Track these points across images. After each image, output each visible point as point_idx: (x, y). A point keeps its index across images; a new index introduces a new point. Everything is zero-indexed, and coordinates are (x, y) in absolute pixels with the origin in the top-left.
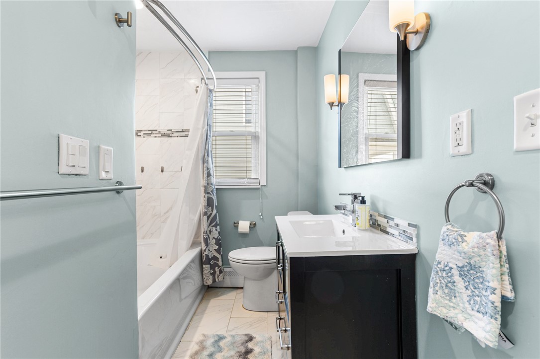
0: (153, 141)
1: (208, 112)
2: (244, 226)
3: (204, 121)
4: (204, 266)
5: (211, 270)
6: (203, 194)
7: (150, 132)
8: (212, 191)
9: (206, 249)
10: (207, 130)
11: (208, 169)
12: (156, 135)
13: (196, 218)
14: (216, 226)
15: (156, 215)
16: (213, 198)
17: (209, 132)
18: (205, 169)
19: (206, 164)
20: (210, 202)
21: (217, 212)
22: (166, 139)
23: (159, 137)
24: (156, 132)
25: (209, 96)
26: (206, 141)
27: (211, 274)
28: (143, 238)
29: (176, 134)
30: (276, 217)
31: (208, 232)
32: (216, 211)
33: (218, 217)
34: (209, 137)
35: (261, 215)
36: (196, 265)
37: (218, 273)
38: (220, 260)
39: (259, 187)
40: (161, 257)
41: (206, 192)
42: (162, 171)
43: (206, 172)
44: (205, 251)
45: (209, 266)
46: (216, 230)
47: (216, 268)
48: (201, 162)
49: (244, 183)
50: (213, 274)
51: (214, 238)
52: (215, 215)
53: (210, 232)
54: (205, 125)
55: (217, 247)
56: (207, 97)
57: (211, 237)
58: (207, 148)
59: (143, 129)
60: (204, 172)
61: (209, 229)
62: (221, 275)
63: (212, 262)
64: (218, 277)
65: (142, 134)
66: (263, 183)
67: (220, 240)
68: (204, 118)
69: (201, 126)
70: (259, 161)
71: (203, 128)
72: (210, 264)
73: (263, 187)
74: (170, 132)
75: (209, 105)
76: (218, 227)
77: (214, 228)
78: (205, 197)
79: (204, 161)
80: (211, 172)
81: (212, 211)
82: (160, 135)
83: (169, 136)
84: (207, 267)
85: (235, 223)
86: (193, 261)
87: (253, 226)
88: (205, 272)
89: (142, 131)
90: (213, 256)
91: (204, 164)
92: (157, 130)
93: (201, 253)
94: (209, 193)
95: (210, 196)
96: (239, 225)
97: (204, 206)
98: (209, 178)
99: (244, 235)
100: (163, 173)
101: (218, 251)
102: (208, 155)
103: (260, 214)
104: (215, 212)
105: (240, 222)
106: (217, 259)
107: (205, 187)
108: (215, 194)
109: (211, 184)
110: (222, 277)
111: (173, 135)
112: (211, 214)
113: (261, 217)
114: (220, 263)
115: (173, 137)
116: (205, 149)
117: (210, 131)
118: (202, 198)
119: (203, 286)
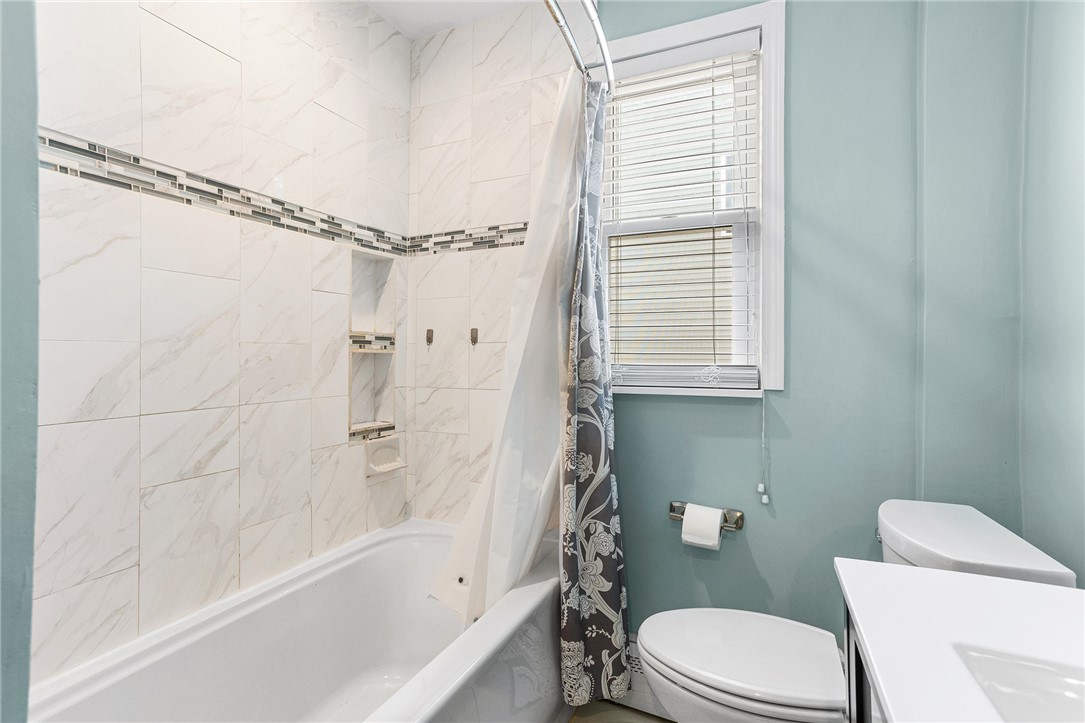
0: (456, 260)
1: (584, 155)
2: (701, 524)
3: (572, 183)
4: (564, 644)
5: (586, 655)
6: (565, 413)
7: (449, 238)
8: (595, 405)
9: (569, 591)
10: (582, 211)
11: (581, 333)
12: (462, 245)
13: (544, 487)
14: (605, 517)
15: (459, 460)
16: (599, 425)
17: (587, 218)
18: (575, 333)
19: (575, 319)
20: (586, 441)
21: (611, 472)
22: (485, 252)
23: (468, 249)
24: (463, 237)
25: (589, 105)
26: (578, 244)
27: (586, 669)
28: (429, 516)
29: (509, 238)
30: (838, 561)
31: (581, 535)
32: (607, 470)
33: (615, 488)
34: (586, 232)
35: (765, 492)
36: (541, 635)
37: (609, 669)
38: (618, 628)
39: (758, 394)
40: (461, 580)
41: (576, 407)
42: (474, 340)
43: (575, 344)
44: (567, 598)
45: (580, 645)
46: (607, 530)
47: (605, 653)
48: (560, 311)
49: (706, 377)
50: (595, 671)
51: (598, 555)
52: (606, 482)
53: (588, 534)
54: (574, 197)
55: (607, 586)
56: (583, 108)
57: (590, 550)
58: (580, 266)
59: (432, 233)
60: (568, 342)
61: (585, 524)
62: (619, 679)
63: (592, 632)
64: (610, 683)
65: (429, 244)
66: (773, 380)
67: (619, 561)
68: (574, 174)
69: (560, 197)
70: (757, 307)
71: (569, 204)
72: (583, 638)
73: (772, 397)
74: (493, 233)
75: (590, 132)
76: (615, 520)
77: (600, 525)
78: (569, 423)
79: (572, 308)
80: (596, 345)
81: (595, 467)
82: (470, 244)
83: (492, 244)
84: (572, 649)
85: (672, 509)
86: (531, 619)
87: (733, 525)
88: (567, 663)
89: (431, 236)
90: (594, 612)
91: (570, 317)
92: (463, 232)
93: (557, 598)
94: (583, 411)
95: (588, 420)
96: (685, 517)
97: (568, 452)
98: (587, 361)
99: (700, 552)
100: (477, 345)
101: (611, 598)
102: (584, 290)
103: (761, 488)
104: (603, 470)
105: (690, 509)
106: (608, 625)
107: (571, 391)
108: (605, 413)
109: (593, 382)
110: (624, 687)
111: (501, 241)
112: (592, 477)
113: (765, 499)
114: (617, 638)
115: (503, 245)
116: (575, 269)
117: (593, 213)
118: (563, 427)
119: (561, 706)
